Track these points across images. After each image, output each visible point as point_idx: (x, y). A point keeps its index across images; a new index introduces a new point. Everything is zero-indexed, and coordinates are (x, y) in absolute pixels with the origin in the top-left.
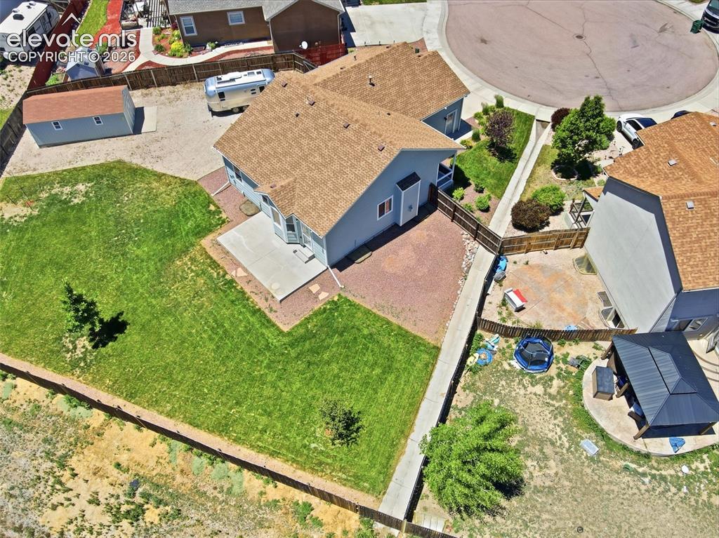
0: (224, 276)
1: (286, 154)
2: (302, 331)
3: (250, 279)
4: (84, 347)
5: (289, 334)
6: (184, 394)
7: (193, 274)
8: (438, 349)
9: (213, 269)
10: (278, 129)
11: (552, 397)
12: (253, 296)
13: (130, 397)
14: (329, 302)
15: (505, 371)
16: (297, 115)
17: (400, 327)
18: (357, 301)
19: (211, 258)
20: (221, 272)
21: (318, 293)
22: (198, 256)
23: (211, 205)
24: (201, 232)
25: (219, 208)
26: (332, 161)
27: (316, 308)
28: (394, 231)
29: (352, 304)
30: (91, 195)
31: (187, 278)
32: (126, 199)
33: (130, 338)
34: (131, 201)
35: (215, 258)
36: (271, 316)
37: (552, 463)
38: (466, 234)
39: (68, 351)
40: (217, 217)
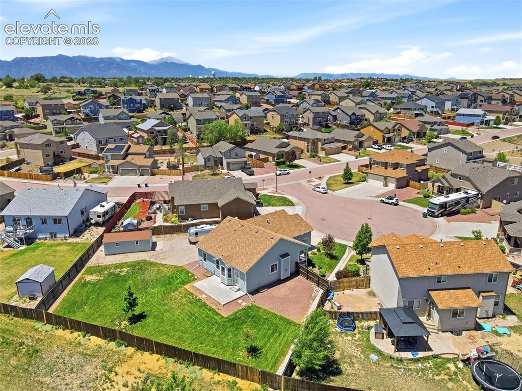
0: (196, 298)
1: (229, 245)
2: (233, 316)
4: (125, 324)
5: (227, 318)
7: (180, 298)
8: (300, 325)
9: (190, 295)
11: (356, 341)
12: (210, 304)
14: (247, 306)
16: (235, 230)
17: (281, 316)
18: (260, 306)
19: (189, 292)
20: (194, 296)
21: (242, 303)
22: (183, 291)
23: (190, 274)
24: (184, 283)
25: (193, 274)
26: (250, 245)
27: (241, 308)
28: (279, 282)
29: (257, 307)
30: (130, 272)
32: (147, 273)
33: (148, 321)
34: (150, 274)
35: (191, 291)
36: (218, 311)
37: (356, 365)
38: (314, 285)
40: (192, 278)
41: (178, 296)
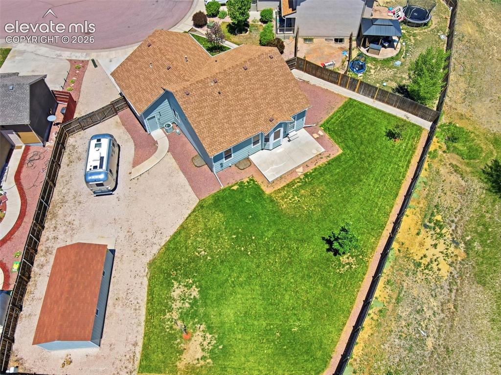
0: (301, 179)
1: (246, 109)
2: (343, 144)
3: (305, 165)
4: (348, 258)
5: (344, 150)
7: (296, 197)
8: (350, 99)
9: (294, 185)
10: (222, 109)
11: (376, 68)
12: (317, 165)
13: (383, 227)
14: (325, 131)
16: (219, 93)
17: (340, 108)
18: (324, 121)
19: (285, 186)
20: (298, 180)
21: (319, 135)
22: (280, 195)
23: (233, 188)
25: (237, 183)
27: (328, 137)
29: (327, 123)
30: (191, 281)
31: (299, 201)
32: (203, 252)
35: (285, 184)
36: (332, 157)
37: (404, 76)
39: (351, 267)
40: (246, 184)
41: (291, 200)
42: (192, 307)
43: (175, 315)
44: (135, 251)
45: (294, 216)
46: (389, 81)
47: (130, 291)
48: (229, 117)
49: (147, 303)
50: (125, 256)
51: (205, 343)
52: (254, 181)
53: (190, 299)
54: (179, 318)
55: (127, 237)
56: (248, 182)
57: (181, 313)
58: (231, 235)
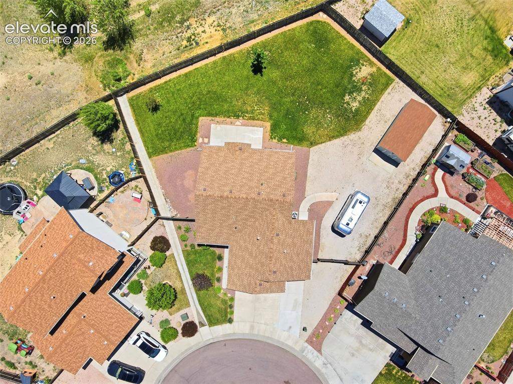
0: (243, 117)
2: (195, 122)
3: (232, 123)
6: (209, 72)
7: (256, 108)
8: (150, 157)
9: (251, 117)
10: (268, 174)
12: (224, 119)
13: (224, 58)
14: (196, 140)
15: (123, 167)
16: (262, 185)
18: (189, 149)
19: (256, 120)
20: (246, 118)
21: (203, 140)
22: (263, 117)
23: (286, 141)
25: (283, 143)
27: (198, 134)
29: (188, 146)
30: (345, 105)
31: (256, 105)
32: (329, 116)
33: (247, 71)
35: (255, 121)
36: (210, 118)
37: (91, 149)
40: (277, 138)
41: (260, 109)
42: (353, 91)
43: (363, 94)
44: (363, 143)
45: (266, 98)
46: (107, 151)
47: (378, 122)
48: (266, 167)
49: (373, 109)
50: (369, 144)
51: (358, 70)
52: (271, 136)
53: (352, 96)
54: (363, 91)
55: (362, 155)
56: (275, 139)
57: (360, 93)
58: (307, 115)
